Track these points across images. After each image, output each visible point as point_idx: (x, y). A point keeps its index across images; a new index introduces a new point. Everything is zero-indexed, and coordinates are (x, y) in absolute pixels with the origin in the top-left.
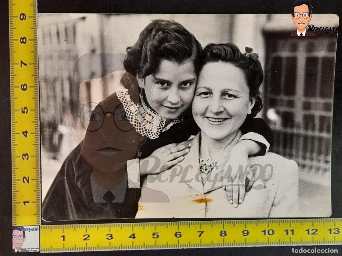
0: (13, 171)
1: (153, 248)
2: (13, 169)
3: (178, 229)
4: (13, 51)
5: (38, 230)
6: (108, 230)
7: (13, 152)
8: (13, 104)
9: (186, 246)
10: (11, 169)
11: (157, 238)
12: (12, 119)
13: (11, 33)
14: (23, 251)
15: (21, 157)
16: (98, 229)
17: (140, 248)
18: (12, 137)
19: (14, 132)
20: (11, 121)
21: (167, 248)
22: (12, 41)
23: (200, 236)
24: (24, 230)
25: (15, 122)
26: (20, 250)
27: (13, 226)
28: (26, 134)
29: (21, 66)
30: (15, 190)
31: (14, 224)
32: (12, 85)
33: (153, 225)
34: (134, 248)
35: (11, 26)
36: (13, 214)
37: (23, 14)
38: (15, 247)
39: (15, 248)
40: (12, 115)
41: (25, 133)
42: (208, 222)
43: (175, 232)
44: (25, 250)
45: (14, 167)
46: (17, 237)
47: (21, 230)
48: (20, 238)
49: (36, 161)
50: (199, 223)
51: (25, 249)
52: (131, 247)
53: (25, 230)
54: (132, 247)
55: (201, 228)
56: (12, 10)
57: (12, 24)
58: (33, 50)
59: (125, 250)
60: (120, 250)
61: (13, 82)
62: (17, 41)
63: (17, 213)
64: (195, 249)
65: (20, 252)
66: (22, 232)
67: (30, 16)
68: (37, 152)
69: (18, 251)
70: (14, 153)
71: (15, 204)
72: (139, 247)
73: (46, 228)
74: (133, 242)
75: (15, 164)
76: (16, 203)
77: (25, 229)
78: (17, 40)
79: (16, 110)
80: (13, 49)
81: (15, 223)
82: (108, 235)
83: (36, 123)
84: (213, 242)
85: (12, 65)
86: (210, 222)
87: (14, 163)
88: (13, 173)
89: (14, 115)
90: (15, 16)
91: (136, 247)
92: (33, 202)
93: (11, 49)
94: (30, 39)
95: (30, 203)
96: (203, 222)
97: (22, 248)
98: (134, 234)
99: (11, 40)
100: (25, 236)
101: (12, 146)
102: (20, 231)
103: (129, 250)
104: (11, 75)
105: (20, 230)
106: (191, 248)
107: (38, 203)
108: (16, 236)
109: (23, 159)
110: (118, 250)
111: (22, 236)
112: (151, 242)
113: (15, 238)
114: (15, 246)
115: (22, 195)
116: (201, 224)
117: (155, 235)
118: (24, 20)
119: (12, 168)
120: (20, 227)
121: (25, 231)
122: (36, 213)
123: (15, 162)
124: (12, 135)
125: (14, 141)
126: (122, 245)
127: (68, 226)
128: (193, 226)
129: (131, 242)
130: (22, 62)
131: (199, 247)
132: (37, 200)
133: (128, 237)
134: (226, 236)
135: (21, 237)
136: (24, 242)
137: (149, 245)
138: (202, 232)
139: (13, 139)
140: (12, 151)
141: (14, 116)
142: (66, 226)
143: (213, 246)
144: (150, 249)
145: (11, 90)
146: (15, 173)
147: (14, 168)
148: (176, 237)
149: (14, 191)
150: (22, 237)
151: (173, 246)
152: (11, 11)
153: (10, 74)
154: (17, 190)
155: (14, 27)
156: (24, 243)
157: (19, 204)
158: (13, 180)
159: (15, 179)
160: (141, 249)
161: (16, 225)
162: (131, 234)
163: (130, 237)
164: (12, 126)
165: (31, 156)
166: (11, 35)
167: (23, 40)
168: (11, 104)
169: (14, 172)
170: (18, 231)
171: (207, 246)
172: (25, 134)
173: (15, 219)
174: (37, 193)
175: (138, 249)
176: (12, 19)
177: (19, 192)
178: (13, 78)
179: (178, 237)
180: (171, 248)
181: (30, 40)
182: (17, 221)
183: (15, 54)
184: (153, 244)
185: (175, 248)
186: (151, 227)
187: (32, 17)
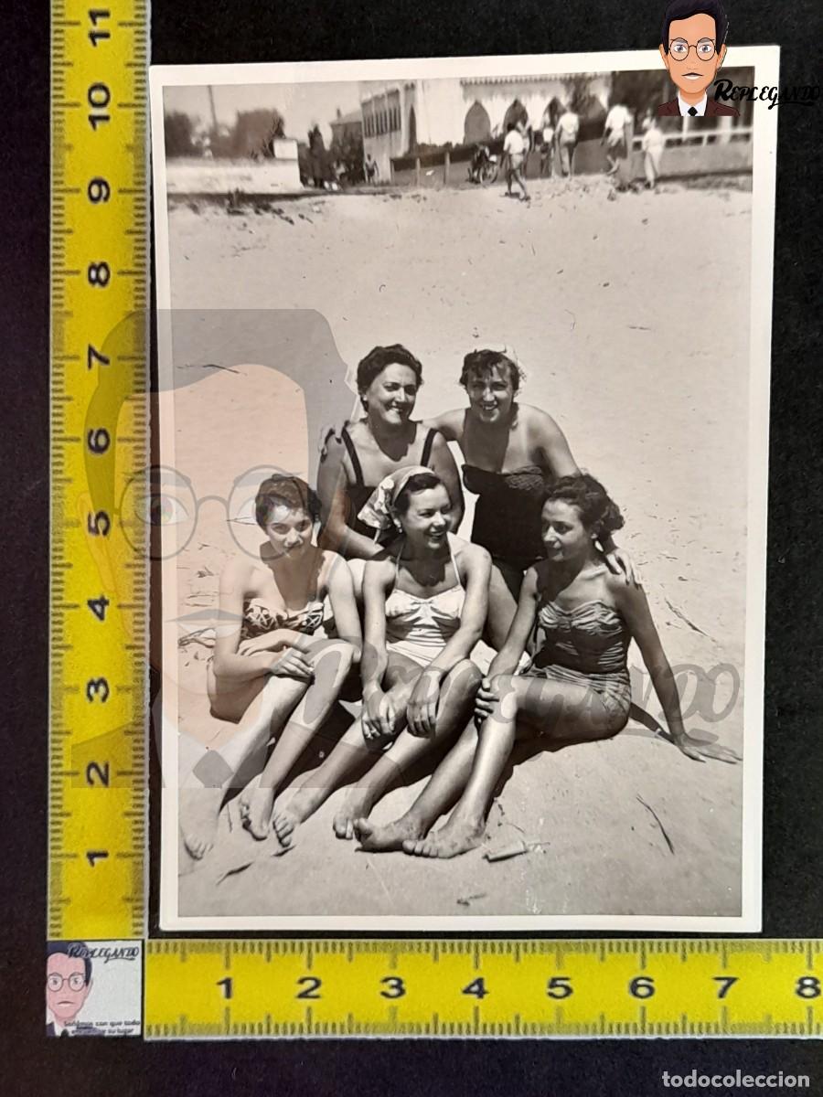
0: (54, 741)
1: (550, 1032)
2: (54, 733)
3: (643, 966)
4: (60, 313)
5: (138, 958)
6: (387, 963)
7: (54, 672)
8: (59, 501)
9: (672, 1029)
10: (45, 733)
11: (567, 998)
12: (52, 553)
13: (56, 248)
14: (83, 1033)
15: (83, 692)
16: (350, 959)
17: (501, 1033)
18: (52, 619)
19: (57, 603)
20: (52, 562)
21: (599, 1037)
22: (58, 276)
23: (722, 995)
24: (87, 954)
25: (63, 566)
26: (74, 1028)
27: (49, 938)
28: (103, 608)
29: (90, 365)
30: (58, 811)
31: (52, 935)
32: (55, 431)
33: (550, 950)
34: (481, 1030)
35: (55, 224)
36: (50, 897)
37: (100, 182)
38: (56, 1015)
39: (54, 1020)
40: (54, 541)
41: (99, 605)
42: (753, 943)
43: (631, 978)
44: (88, 1027)
45: (58, 725)
46: (63, 980)
47: (76, 956)
48: (72, 982)
49: (137, 708)
50: (720, 947)
51: (91, 1024)
52: (469, 1026)
53: (92, 956)
54: (472, 1030)
55: (725, 966)
56: (62, 166)
57: (61, 215)
58: (134, 310)
59: (448, 1037)
60: (432, 1036)
61: (60, 423)
62: (76, 277)
63: (65, 894)
64: (705, 1041)
65: (71, 1034)
66: (80, 962)
67: (123, 186)
68: (139, 676)
69: (65, 1033)
70: (58, 676)
71: (59, 860)
72: (497, 1027)
73: (167, 950)
74: (477, 1009)
75: (61, 717)
76: (61, 856)
77: (93, 952)
78: (77, 272)
79: (69, 524)
80: (61, 305)
81: (55, 930)
82: (386, 980)
83: (137, 570)
84: (769, 1017)
85: (58, 362)
86: (758, 943)
87: (56, 712)
88: (54, 749)
89: (61, 541)
90: (71, 187)
91: (488, 1029)
92: (121, 855)
93: (56, 305)
94: (124, 268)
95: (111, 858)
96: (733, 944)
97: (81, 1021)
98: (479, 982)
99: (56, 272)
100: (93, 975)
101: (51, 651)
102: (73, 959)
103: (464, 1037)
104: (54, 398)
105: (73, 954)
106: (689, 1036)
107: (139, 859)
108: (61, 976)
109: (90, 697)
110: (423, 1036)
111: (80, 976)
112: (543, 1011)
113: (55, 982)
114: (54, 1012)
115: (83, 828)
116: (728, 949)
117: (559, 987)
118: (101, 203)
119: (51, 729)
120: (75, 945)
121: (92, 960)
122: (129, 895)
123: (60, 707)
124: (51, 610)
125: (60, 635)
126: (436, 1018)
127: (244, 944)
128: (697, 956)
129: (471, 1011)
130: (91, 351)
131: (720, 1037)
132: (136, 847)
133: (460, 992)
134: (818, 998)
135: (76, 982)
136: (85, 998)
137: (535, 1021)
138: (731, 981)
139: (57, 627)
140: (51, 668)
141: (59, 545)
142: (236, 945)
143: (769, 1033)
144: (538, 1037)
145: (52, 452)
146: (61, 749)
147: (56, 729)
148: (635, 994)
149: (54, 815)
150: (81, 980)
151: (623, 1030)
152: (60, 170)
153: (51, 395)
154: (65, 809)
155: (66, 227)
156: (87, 1001)
157: (72, 860)
158: (54, 774)
159: (60, 770)
160: (505, 1036)
161: (58, 935)
162: (472, 981)
163: (467, 991)
164: (51, 578)
165: (119, 689)
166: (55, 256)
167: (98, 274)
168: (51, 501)
169: (56, 745)
170: (66, 957)
171: (749, 1033)
172: (98, 608)
173: (56, 914)
174: (136, 822)
175: (497, 1037)
176: (60, 199)
177: (73, 817)
178: (60, 407)
179: (641, 997)
180: (615, 1036)
181: (122, 273)
182: (64, 923)
183: (68, 324)
184: (551, 1019)
185: (632, 1037)
186: (544, 956)
187: (130, 191)
